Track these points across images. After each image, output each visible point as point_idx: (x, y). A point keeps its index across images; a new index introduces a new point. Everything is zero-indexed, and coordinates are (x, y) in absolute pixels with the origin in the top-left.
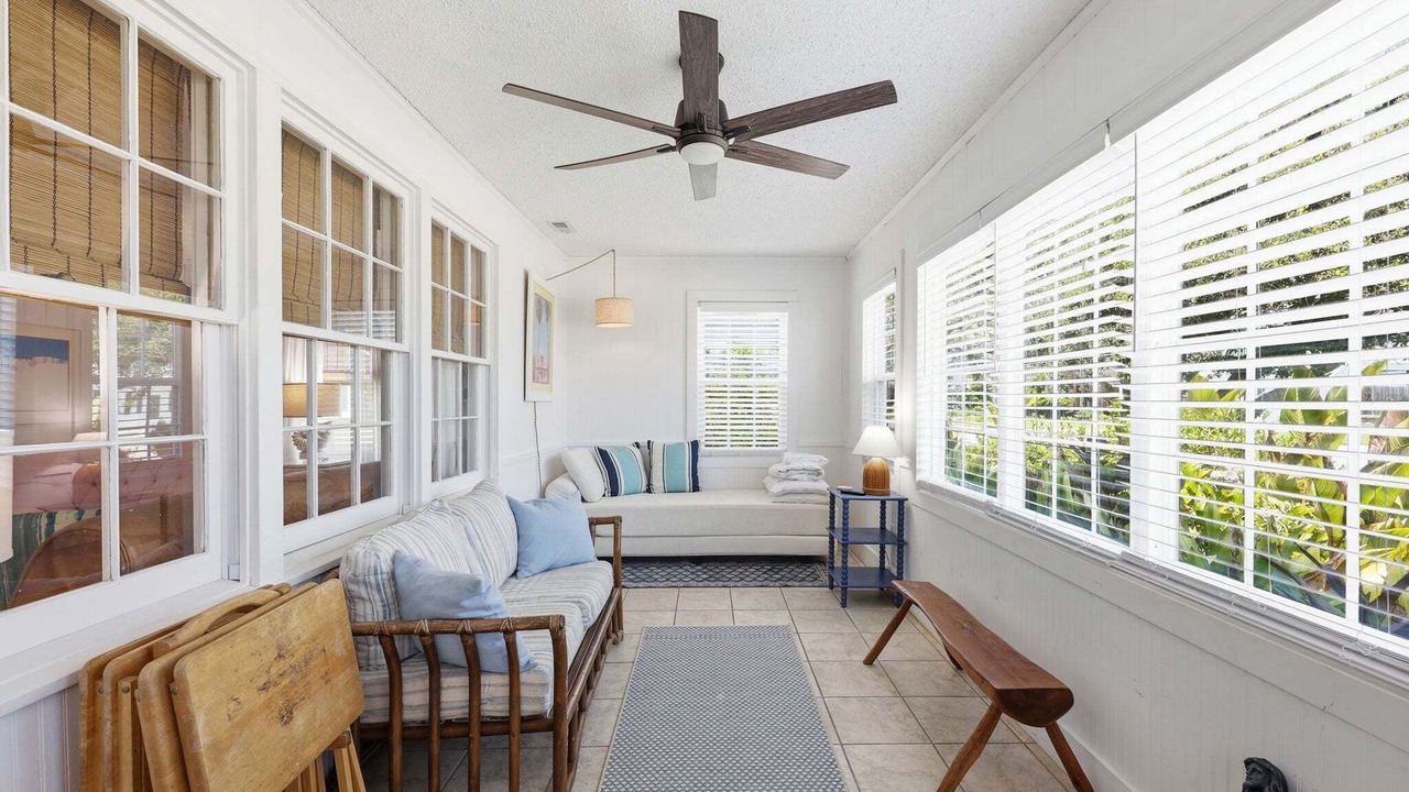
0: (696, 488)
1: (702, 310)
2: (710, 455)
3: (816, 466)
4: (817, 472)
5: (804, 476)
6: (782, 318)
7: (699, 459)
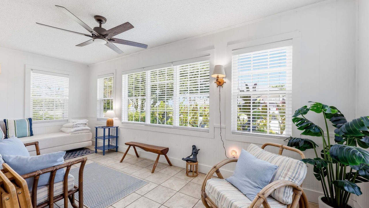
0: (32, 135)
1: (33, 72)
2: (37, 123)
3: (85, 122)
4: (86, 124)
5: (81, 126)
6: (67, 79)
7: (33, 125)
